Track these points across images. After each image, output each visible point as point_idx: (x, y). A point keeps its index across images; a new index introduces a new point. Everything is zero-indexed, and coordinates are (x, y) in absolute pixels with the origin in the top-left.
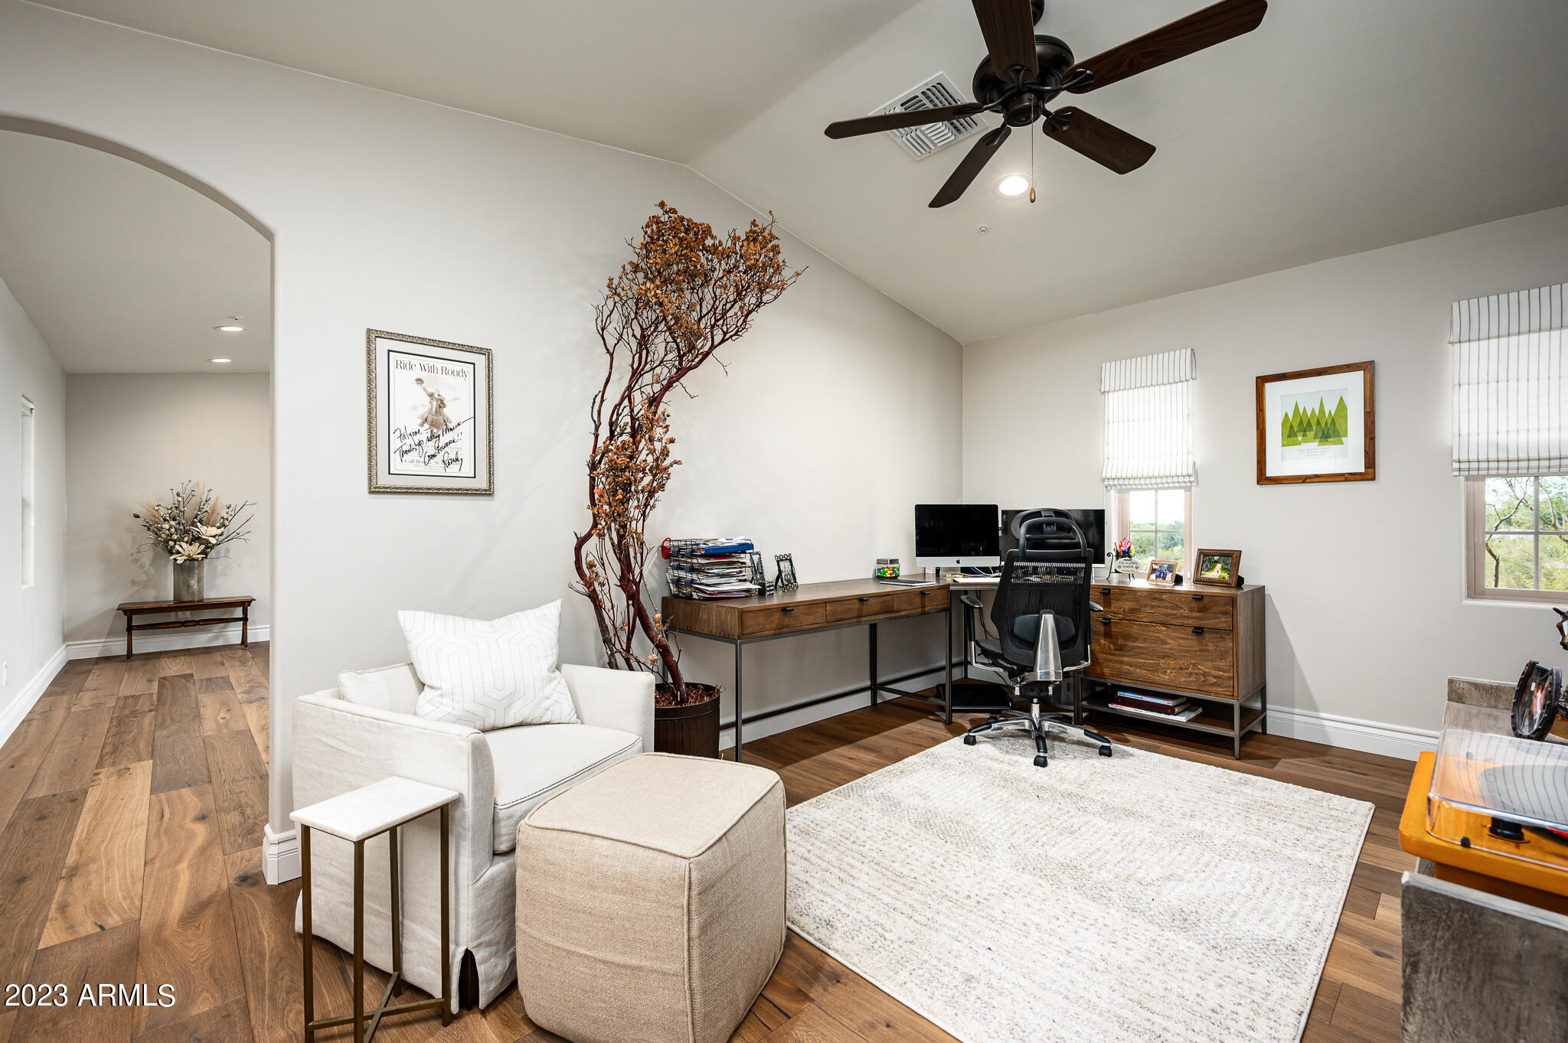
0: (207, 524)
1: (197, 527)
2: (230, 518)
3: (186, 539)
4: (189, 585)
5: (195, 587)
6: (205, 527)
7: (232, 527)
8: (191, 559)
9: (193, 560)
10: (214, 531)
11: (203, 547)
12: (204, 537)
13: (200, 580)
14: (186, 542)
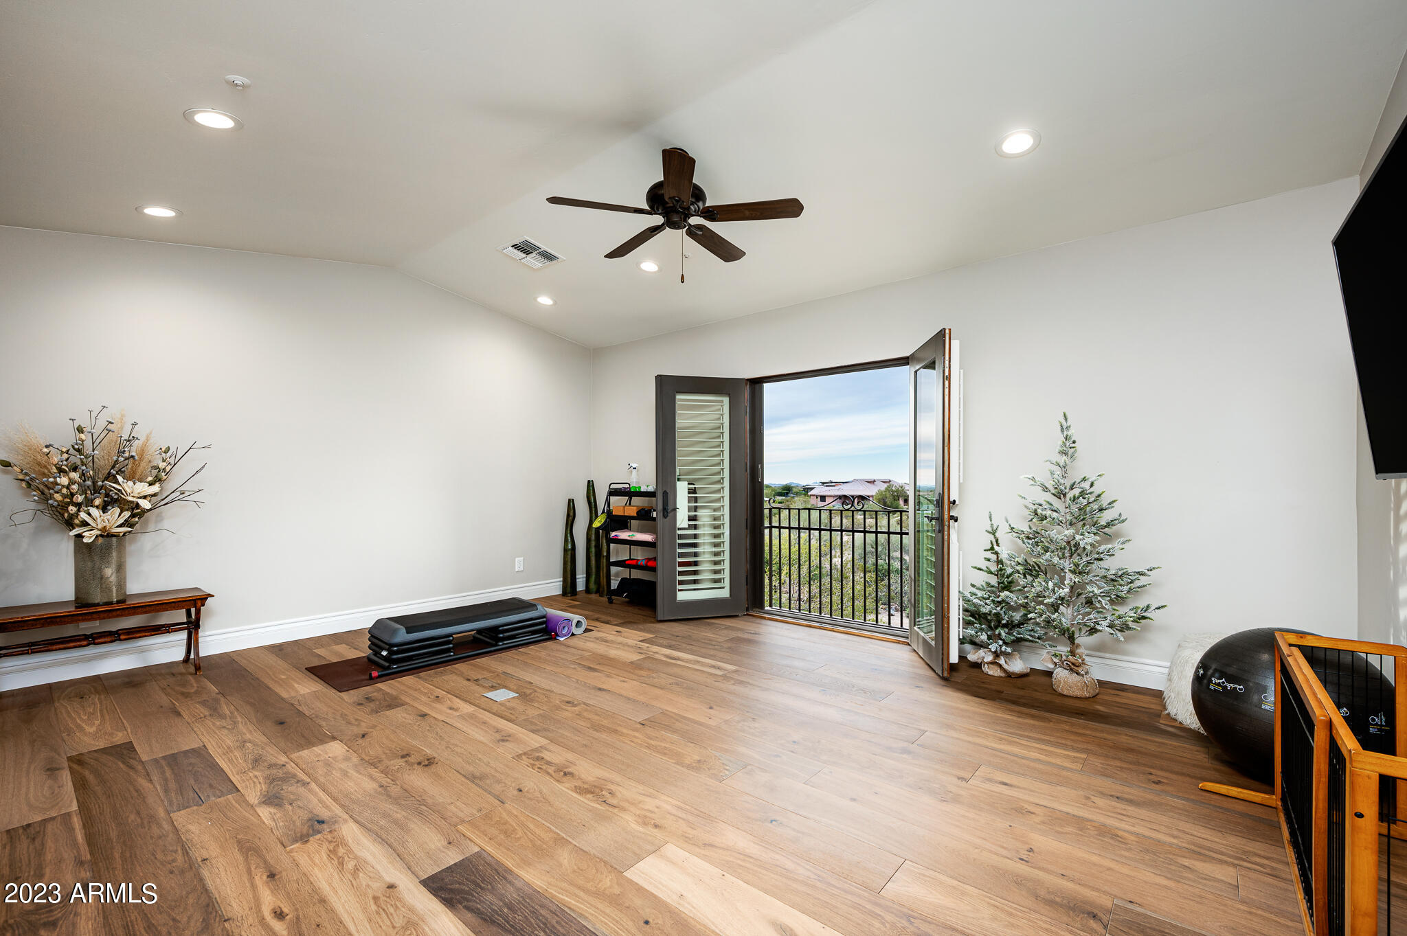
0: (132, 477)
1: (117, 482)
2: (168, 469)
3: (97, 502)
4: (102, 578)
5: (113, 579)
6: (130, 483)
7: (173, 482)
8: (106, 535)
9: (111, 535)
10: (142, 488)
11: (127, 514)
12: (130, 498)
13: (120, 568)
14: (97, 507)
